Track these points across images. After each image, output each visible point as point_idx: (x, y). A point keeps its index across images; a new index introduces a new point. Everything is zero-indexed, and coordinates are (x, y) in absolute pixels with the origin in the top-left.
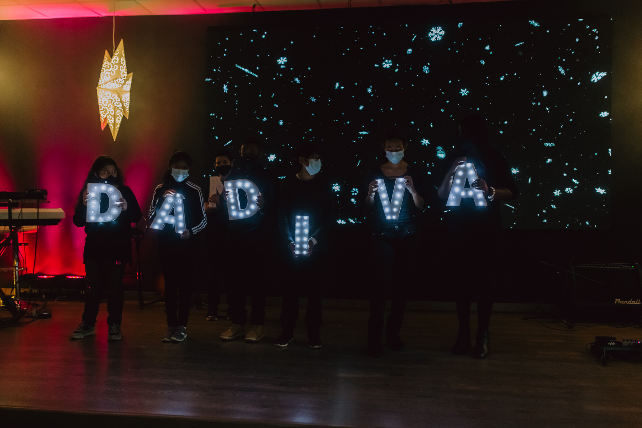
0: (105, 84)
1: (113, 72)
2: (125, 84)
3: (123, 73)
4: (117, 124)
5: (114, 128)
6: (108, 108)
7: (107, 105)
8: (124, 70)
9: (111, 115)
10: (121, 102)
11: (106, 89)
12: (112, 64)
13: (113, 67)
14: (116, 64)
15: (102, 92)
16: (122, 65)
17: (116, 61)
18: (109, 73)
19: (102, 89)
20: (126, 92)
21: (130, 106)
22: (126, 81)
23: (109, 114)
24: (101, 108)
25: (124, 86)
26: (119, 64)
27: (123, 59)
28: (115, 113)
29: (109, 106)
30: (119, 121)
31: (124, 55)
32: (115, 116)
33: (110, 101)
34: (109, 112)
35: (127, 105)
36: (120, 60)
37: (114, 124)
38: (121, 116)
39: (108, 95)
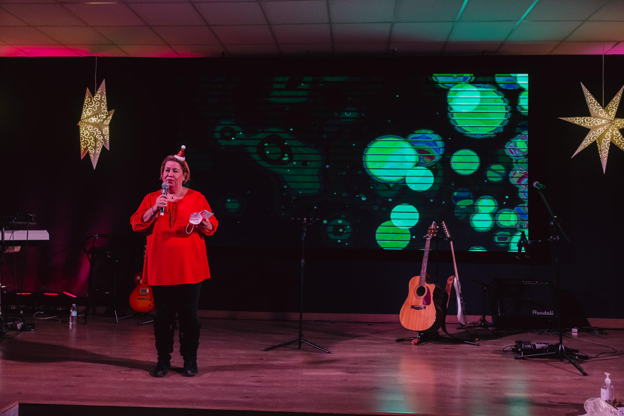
0: (88, 119)
1: (95, 108)
2: (106, 119)
3: (104, 109)
4: (97, 155)
5: (94, 158)
6: (89, 140)
7: (88, 137)
8: (104, 107)
9: (92, 147)
10: (102, 134)
11: (88, 123)
12: (94, 101)
13: (95, 104)
14: (97, 101)
15: (84, 126)
16: (103, 102)
17: (98, 98)
18: (91, 109)
19: (85, 122)
20: (106, 126)
21: (110, 138)
22: (107, 116)
23: (90, 145)
24: (82, 139)
25: (105, 121)
26: (101, 101)
27: (104, 97)
28: (96, 145)
29: (90, 138)
30: (98, 152)
31: (105, 93)
32: (95, 147)
33: (92, 134)
34: (90, 143)
35: (107, 138)
36: (101, 98)
37: (95, 154)
38: (101, 147)
39: (90, 128)
